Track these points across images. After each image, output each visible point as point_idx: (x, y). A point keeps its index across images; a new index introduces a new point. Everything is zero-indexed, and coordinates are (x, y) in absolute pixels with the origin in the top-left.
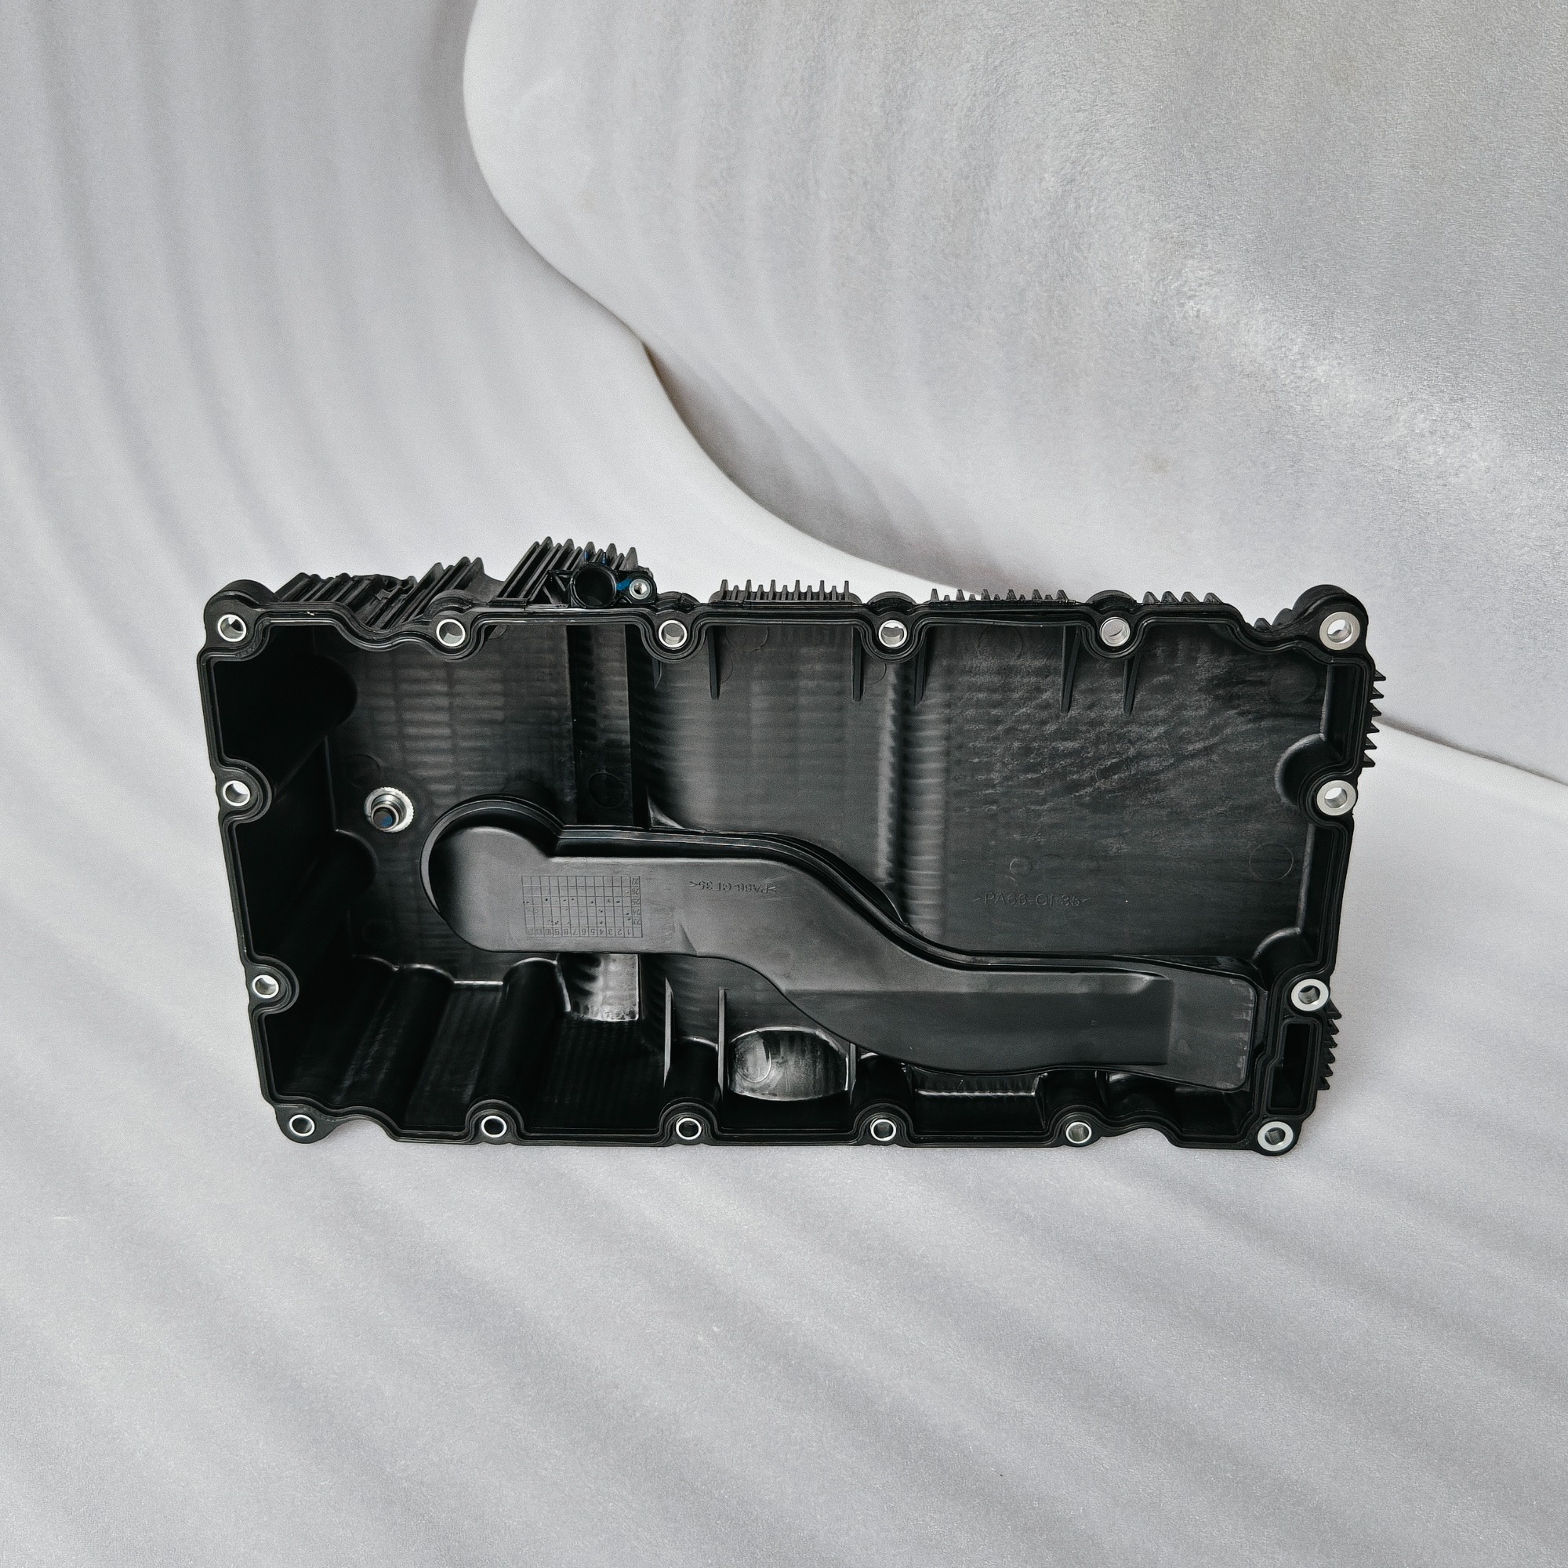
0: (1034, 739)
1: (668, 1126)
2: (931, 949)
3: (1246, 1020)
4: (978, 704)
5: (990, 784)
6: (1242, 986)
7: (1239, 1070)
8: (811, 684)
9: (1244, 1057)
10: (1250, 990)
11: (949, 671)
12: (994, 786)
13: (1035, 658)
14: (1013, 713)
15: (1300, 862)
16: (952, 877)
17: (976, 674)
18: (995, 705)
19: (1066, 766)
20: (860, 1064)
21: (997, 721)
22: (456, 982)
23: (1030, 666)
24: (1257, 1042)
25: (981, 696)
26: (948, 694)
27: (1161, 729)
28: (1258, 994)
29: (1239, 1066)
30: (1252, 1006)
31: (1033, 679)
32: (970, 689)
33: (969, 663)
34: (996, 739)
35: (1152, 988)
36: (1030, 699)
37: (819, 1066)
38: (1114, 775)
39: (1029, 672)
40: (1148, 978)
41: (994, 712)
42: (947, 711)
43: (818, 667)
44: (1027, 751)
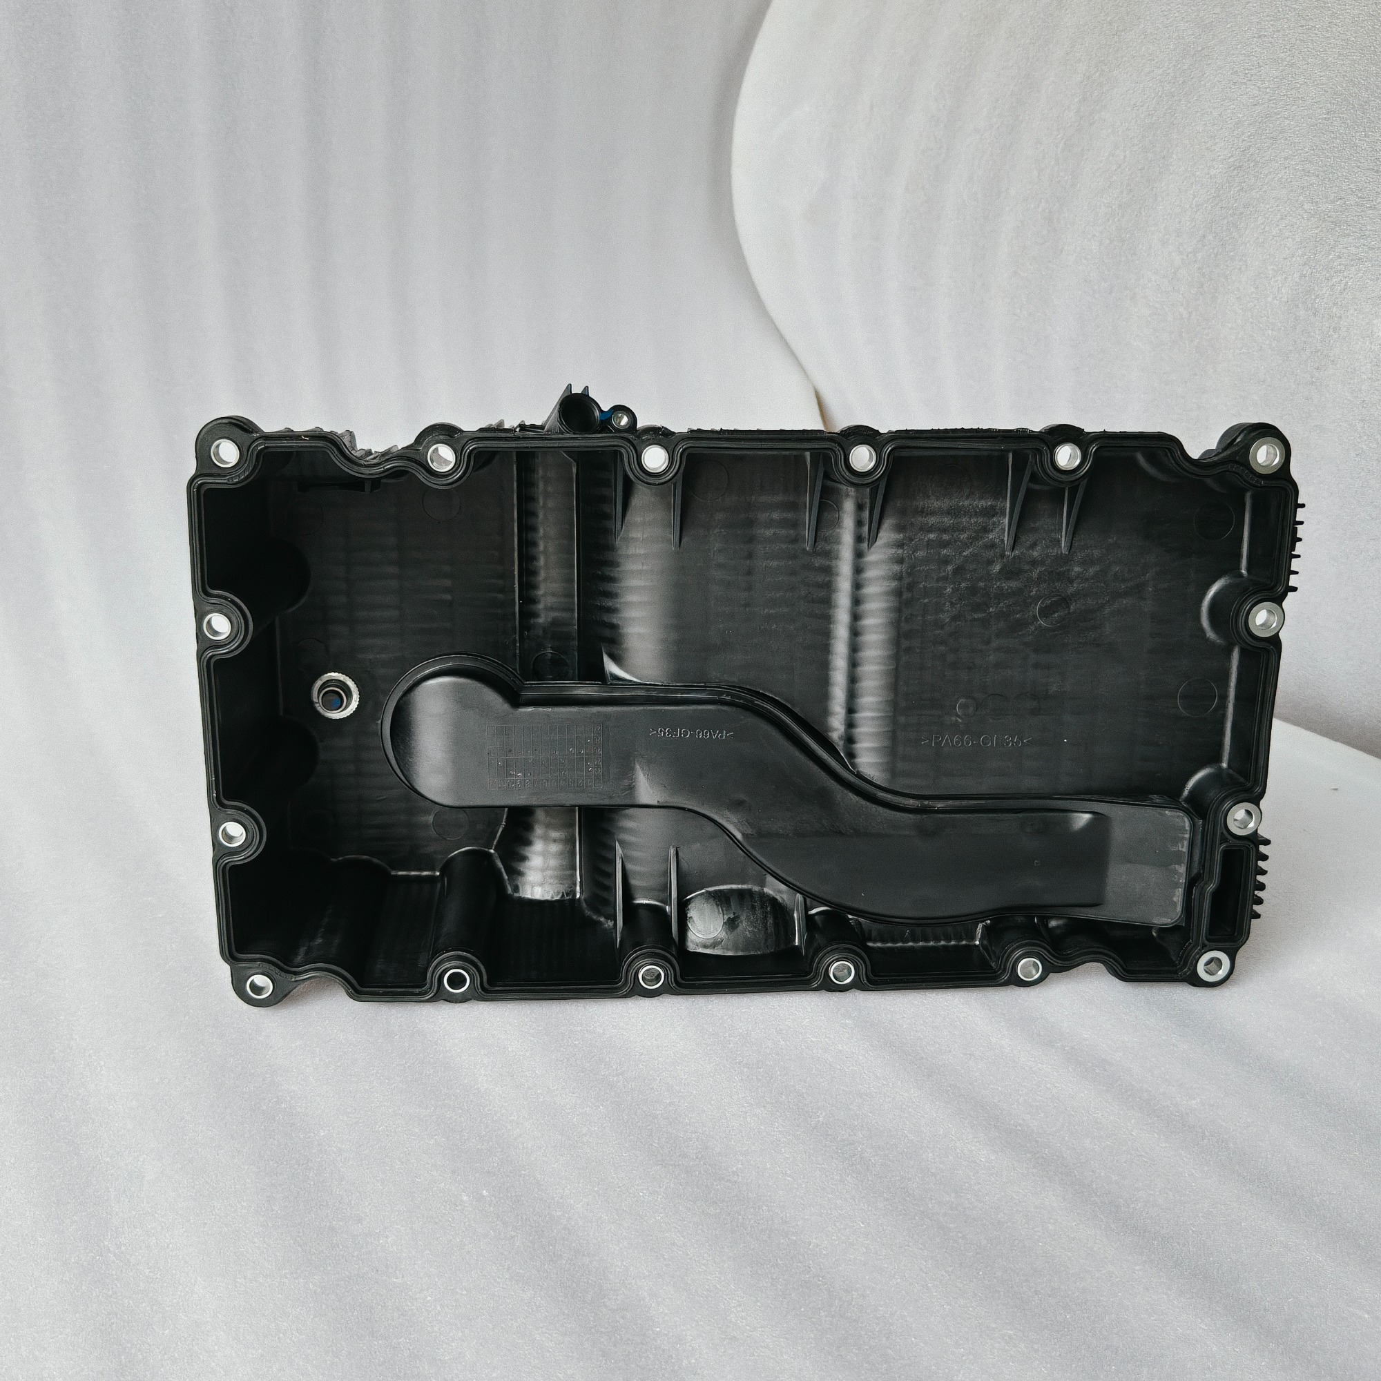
0: (980, 579)
1: (631, 975)
2: (881, 794)
3: (1182, 851)
4: (929, 544)
5: (939, 625)
6: (1178, 817)
7: (1175, 904)
8: (769, 533)
9: (1180, 889)
10: (1186, 820)
11: (903, 512)
12: (942, 627)
13: (981, 498)
14: (961, 553)
15: (1224, 697)
16: (902, 719)
17: (927, 514)
18: (945, 545)
19: (1010, 605)
20: (809, 920)
21: (946, 562)
22: (393, 873)
23: (978, 507)
24: (1195, 871)
25: (932, 536)
26: (902, 535)
27: (1097, 568)
28: (1193, 825)
29: (1175, 899)
30: (1187, 836)
31: (980, 520)
32: (921, 529)
33: (922, 503)
34: (945, 578)
35: (1090, 826)
36: (976, 539)
37: (770, 921)
38: (1054, 612)
39: (976, 512)
40: (1087, 816)
41: (944, 552)
42: (900, 551)
43: (775, 516)
44: (973, 591)
